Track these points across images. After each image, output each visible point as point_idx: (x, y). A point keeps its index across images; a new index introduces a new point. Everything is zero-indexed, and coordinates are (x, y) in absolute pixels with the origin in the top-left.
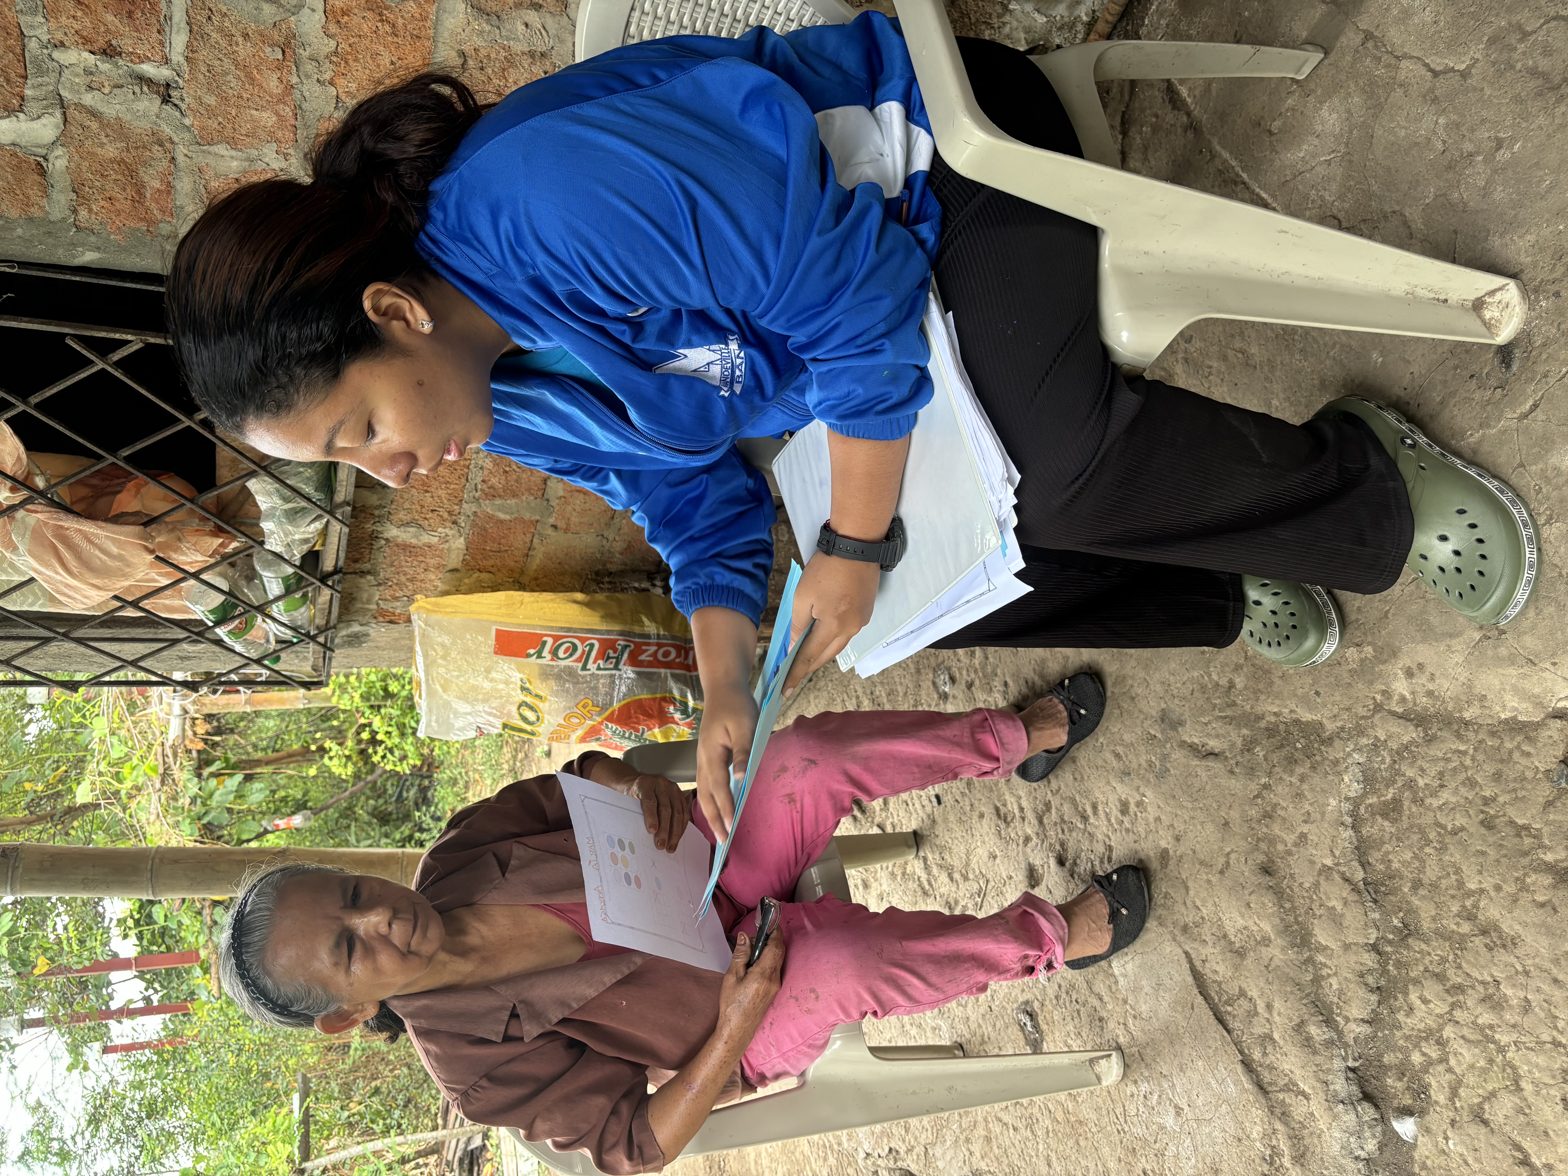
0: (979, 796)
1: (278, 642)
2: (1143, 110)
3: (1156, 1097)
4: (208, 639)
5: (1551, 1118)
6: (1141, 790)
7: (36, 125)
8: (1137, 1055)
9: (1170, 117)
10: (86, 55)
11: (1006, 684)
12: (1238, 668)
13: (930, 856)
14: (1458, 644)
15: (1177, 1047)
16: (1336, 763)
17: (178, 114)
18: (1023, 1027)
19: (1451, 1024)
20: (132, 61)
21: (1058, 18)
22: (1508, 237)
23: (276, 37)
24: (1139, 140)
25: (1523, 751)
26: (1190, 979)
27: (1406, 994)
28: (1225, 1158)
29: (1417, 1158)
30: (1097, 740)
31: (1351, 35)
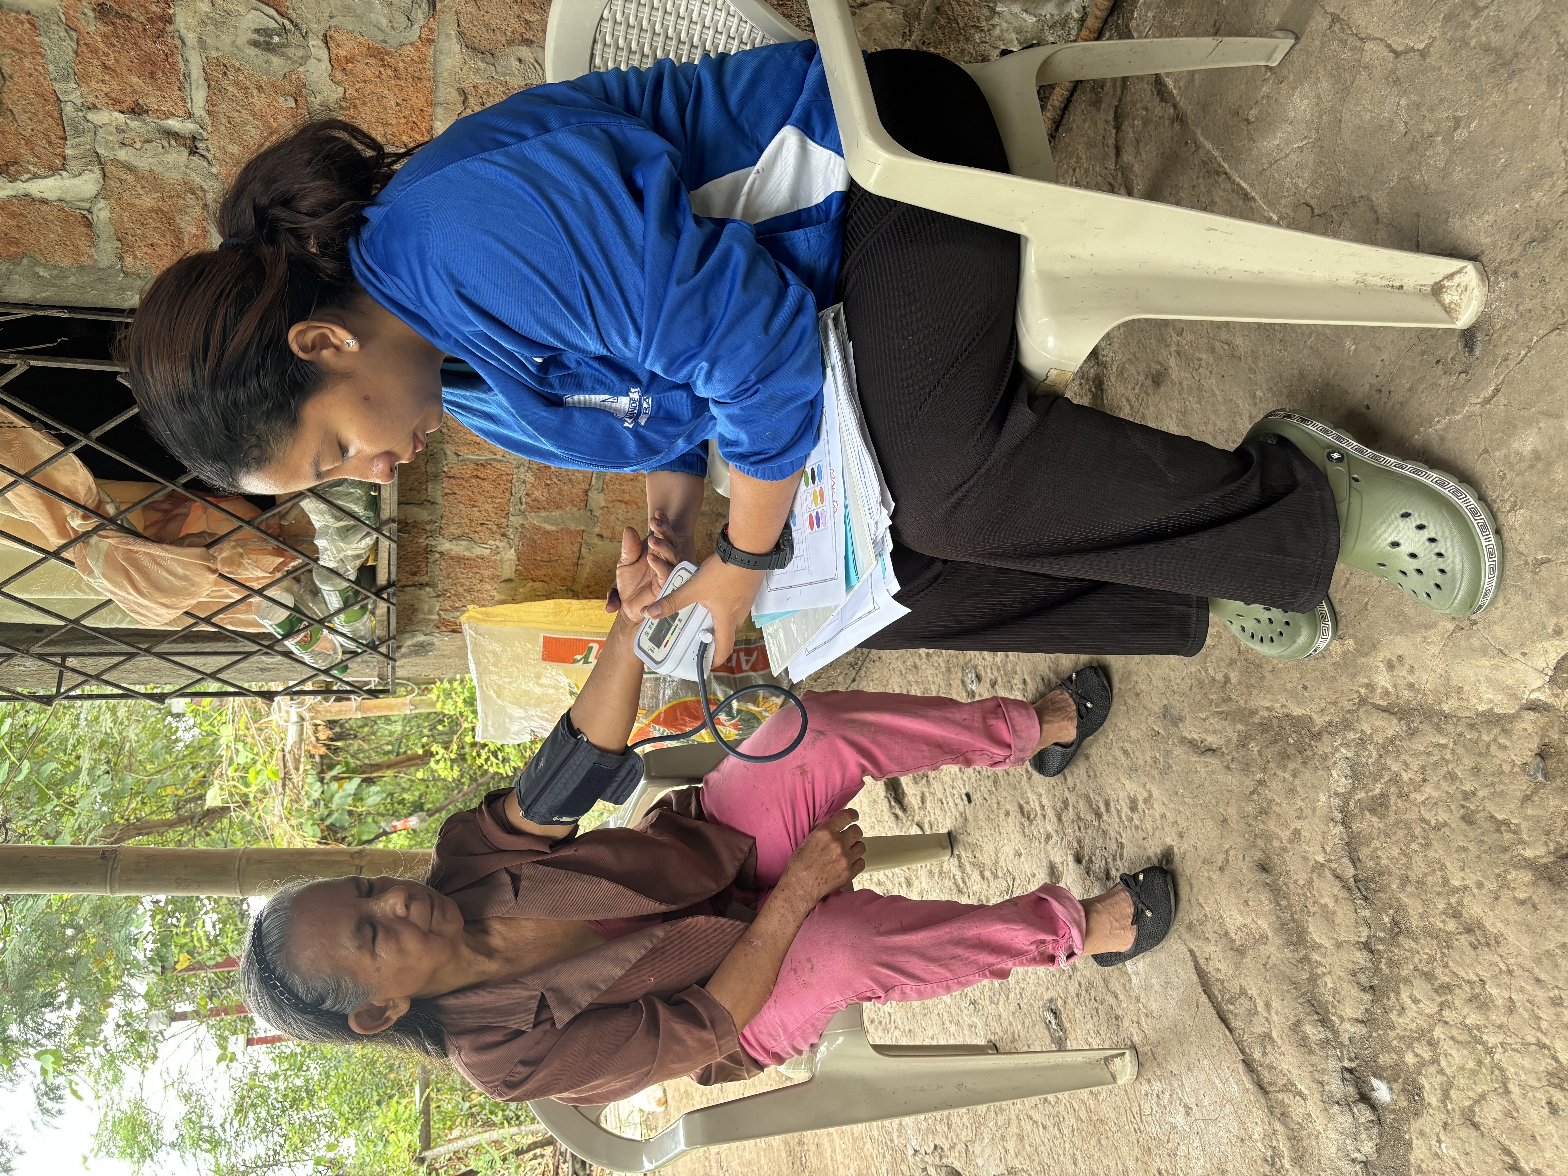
0: (1004, 794)
1: (344, 653)
2: (1134, 104)
3: (1167, 1096)
4: (277, 651)
5: (1537, 1122)
6: (1148, 786)
7: (77, 181)
8: (1150, 1054)
9: (1159, 109)
10: (116, 114)
11: (1025, 682)
12: (1232, 662)
13: (963, 854)
14: (1433, 635)
15: (1185, 1046)
16: (1325, 757)
17: (205, 164)
18: (1048, 1025)
19: (1441, 1024)
20: (158, 117)
21: (1048, 16)
22: (1467, 218)
23: (288, 87)
24: (1131, 135)
25: (1500, 744)
26: (1195, 978)
27: (1398, 993)
28: (1230, 1158)
29: (1413, 1161)
30: (1107, 737)
31: (1319, 18)
